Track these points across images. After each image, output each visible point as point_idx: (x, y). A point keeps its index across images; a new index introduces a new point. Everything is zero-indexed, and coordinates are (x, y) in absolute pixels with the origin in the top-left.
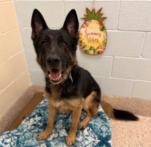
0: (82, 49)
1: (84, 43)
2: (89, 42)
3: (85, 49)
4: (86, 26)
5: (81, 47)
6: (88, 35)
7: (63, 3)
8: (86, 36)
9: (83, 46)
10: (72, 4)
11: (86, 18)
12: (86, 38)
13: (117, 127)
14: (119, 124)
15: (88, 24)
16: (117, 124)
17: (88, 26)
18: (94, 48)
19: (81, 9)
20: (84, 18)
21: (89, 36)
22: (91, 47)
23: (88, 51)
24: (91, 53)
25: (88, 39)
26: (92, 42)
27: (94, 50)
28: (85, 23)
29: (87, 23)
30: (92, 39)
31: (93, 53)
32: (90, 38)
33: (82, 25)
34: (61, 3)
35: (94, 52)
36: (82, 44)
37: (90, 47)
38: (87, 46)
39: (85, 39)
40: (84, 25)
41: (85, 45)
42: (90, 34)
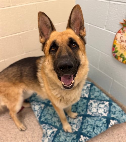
0: (114, 53)
1: (117, 48)
2: (121, 49)
3: (116, 54)
4: (123, 33)
5: (114, 51)
6: (122, 41)
7: (109, 4)
8: (120, 42)
9: (115, 50)
10: (116, 6)
11: (124, 24)
12: (120, 44)
13: (116, 137)
14: (120, 136)
15: (125, 31)
16: (118, 135)
17: (124, 33)
18: (124, 56)
19: (123, 13)
20: (122, 24)
21: (123, 43)
22: (122, 54)
23: (118, 57)
24: (120, 60)
25: (121, 45)
26: (124, 50)
27: (123, 58)
28: (122, 29)
29: (124, 29)
30: (124, 47)
31: (121, 61)
32: (123, 45)
33: (119, 31)
34: (107, 4)
35: (123, 60)
36: (115, 49)
37: (120, 54)
38: (118, 52)
39: (118, 45)
40: (121, 30)
41: (117, 50)
42: (124, 41)
